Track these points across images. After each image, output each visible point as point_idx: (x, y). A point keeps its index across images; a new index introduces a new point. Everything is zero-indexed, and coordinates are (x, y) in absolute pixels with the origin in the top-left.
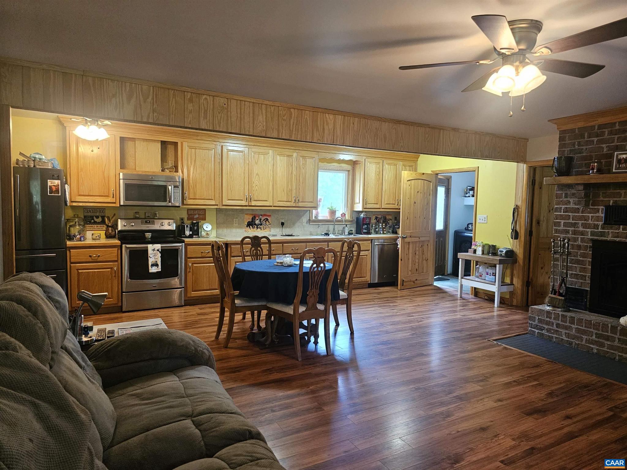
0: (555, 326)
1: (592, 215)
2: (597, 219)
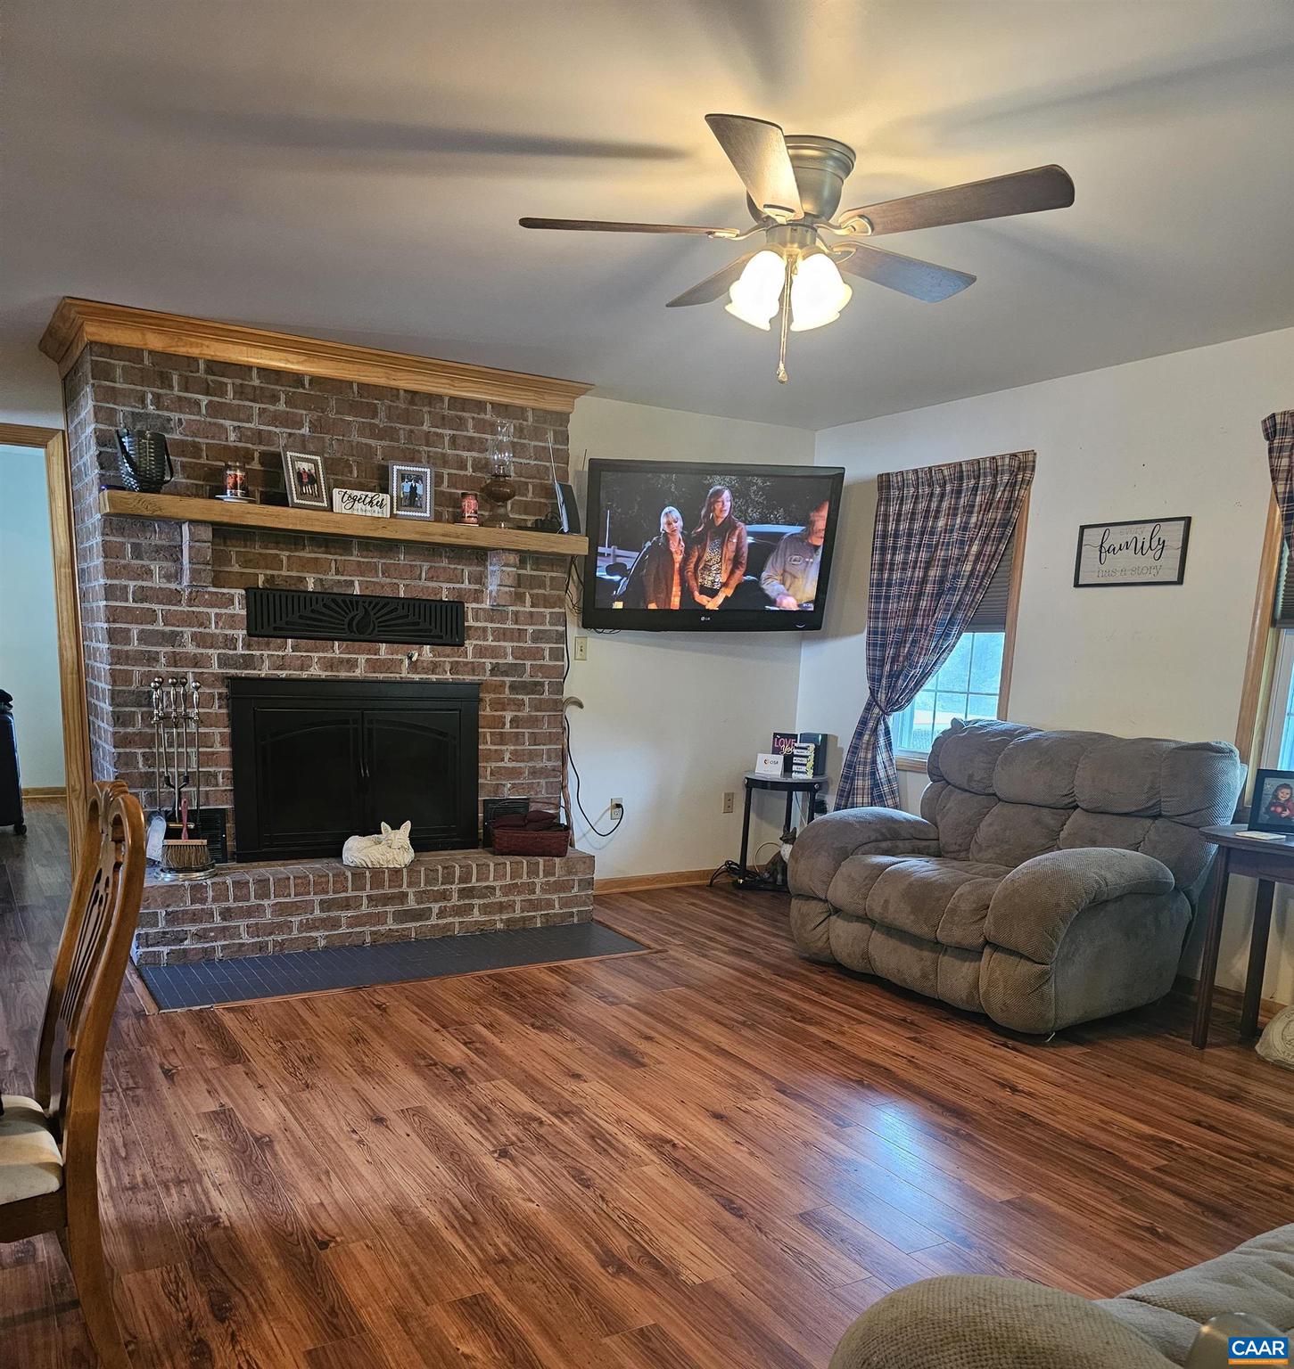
0: (218, 918)
1: (217, 610)
2: (232, 621)
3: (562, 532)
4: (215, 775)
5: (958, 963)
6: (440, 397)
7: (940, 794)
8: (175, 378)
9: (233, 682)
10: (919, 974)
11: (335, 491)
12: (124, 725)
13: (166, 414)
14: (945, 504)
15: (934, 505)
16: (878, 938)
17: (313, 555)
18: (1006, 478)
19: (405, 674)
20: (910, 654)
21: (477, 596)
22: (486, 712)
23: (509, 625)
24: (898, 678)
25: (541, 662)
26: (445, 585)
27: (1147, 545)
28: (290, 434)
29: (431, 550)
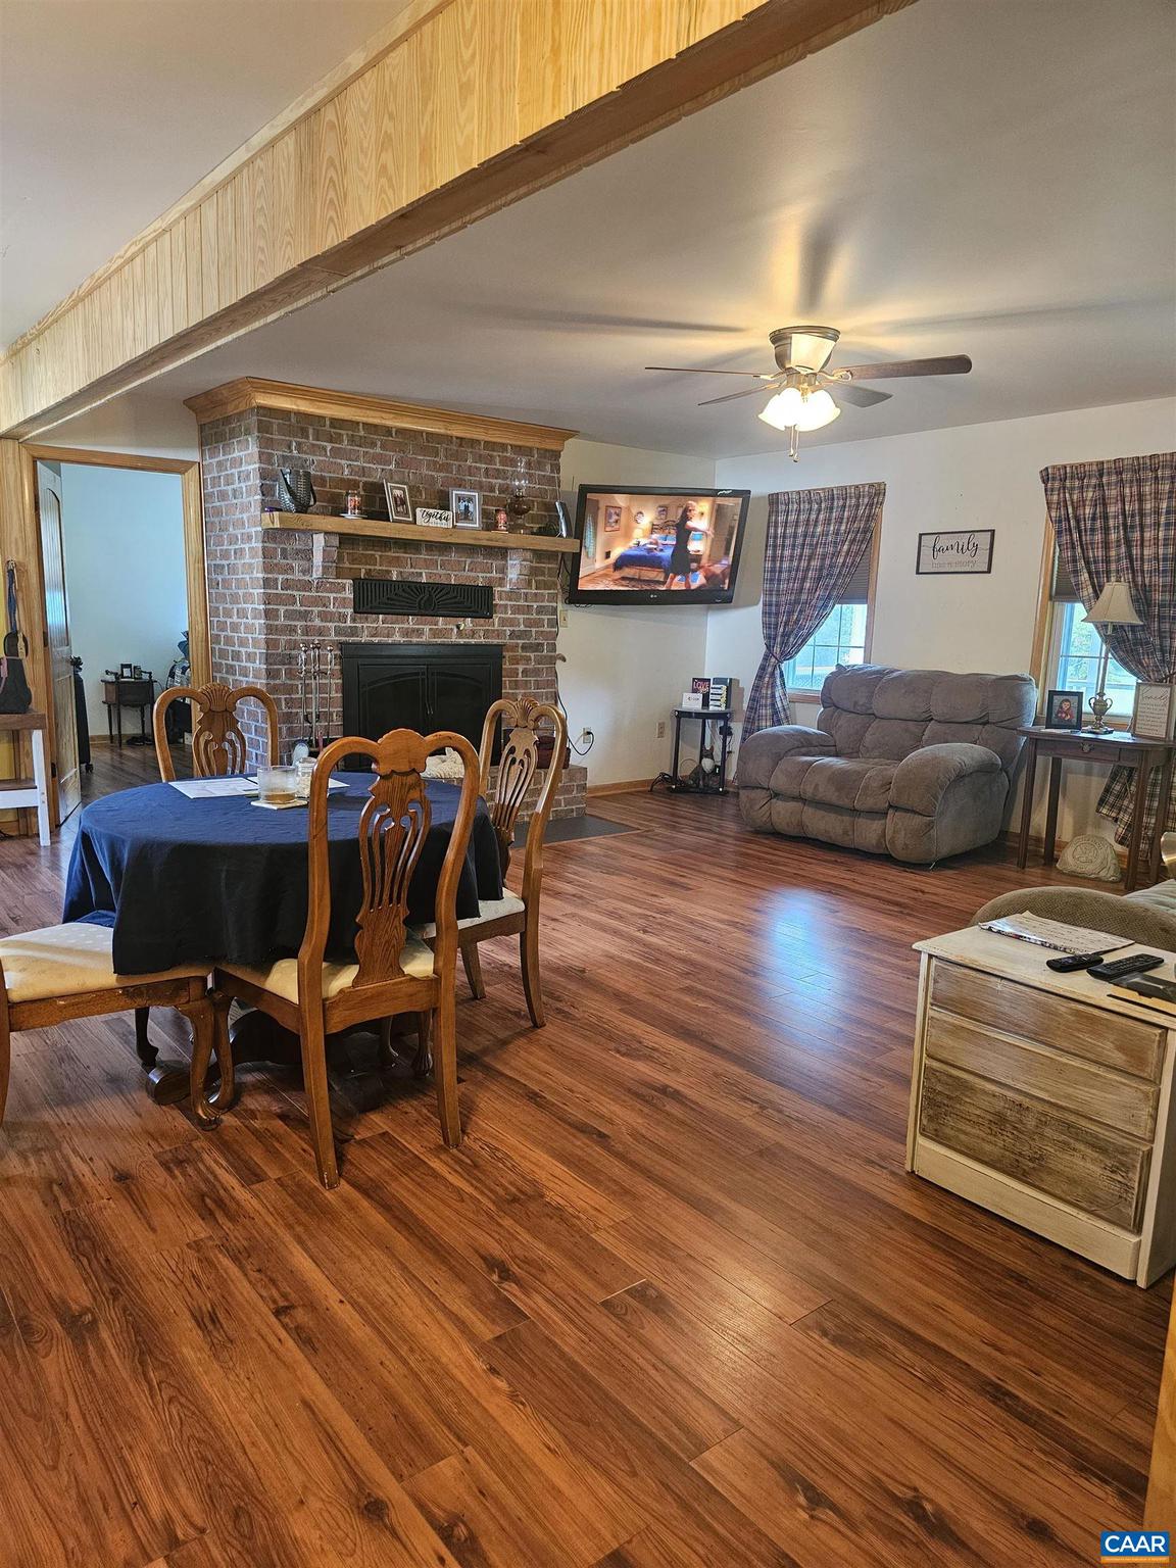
1: (335, 595)
2: (343, 602)
3: (561, 536)
4: (331, 714)
5: (869, 822)
6: (478, 441)
7: (832, 716)
8: (311, 431)
9: (342, 646)
10: (841, 832)
11: (418, 510)
12: (274, 678)
13: (305, 456)
14: (821, 517)
15: (813, 516)
16: (809, 811)
17: (397, 555)
18: (866, 500)
19: (454, 639)
20: (798, 620)
21: (501, 582)
22: (506, 666)
23: (522, 603)
24: (789, 637)
25: (542, 629)
26: (480, 575)
27: (965, 547)
28: (383, 470)
29: (471, 549)
